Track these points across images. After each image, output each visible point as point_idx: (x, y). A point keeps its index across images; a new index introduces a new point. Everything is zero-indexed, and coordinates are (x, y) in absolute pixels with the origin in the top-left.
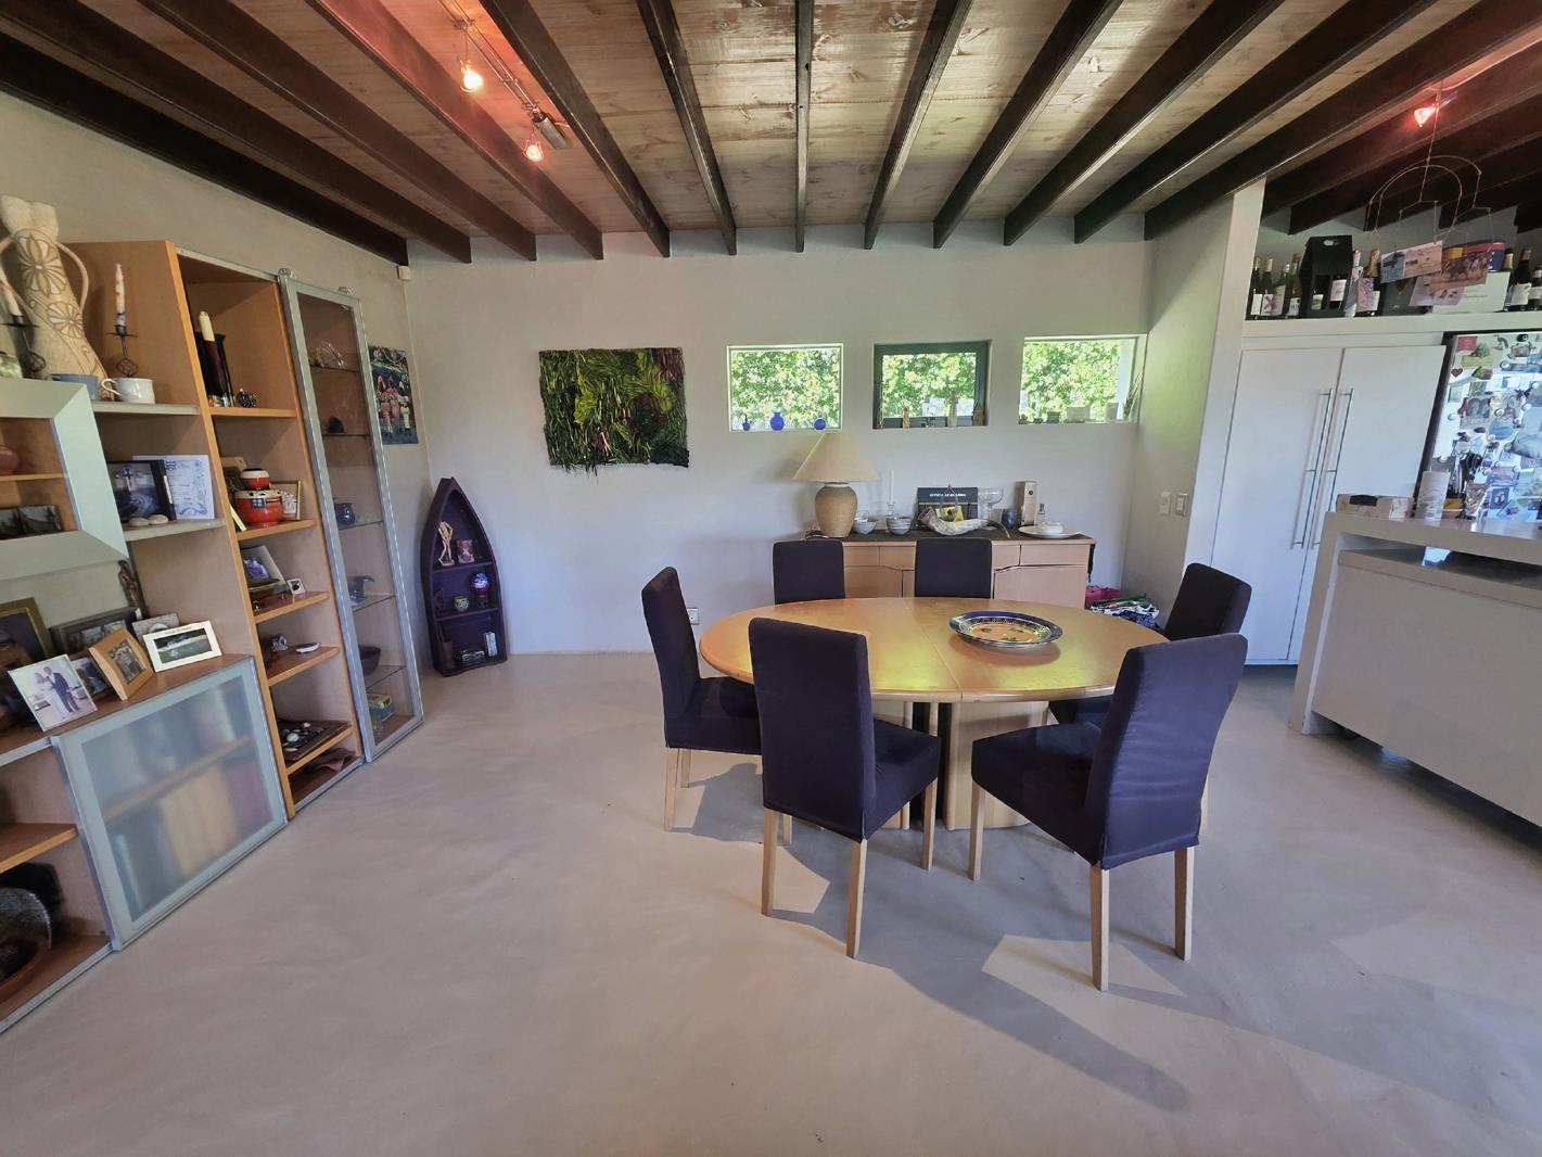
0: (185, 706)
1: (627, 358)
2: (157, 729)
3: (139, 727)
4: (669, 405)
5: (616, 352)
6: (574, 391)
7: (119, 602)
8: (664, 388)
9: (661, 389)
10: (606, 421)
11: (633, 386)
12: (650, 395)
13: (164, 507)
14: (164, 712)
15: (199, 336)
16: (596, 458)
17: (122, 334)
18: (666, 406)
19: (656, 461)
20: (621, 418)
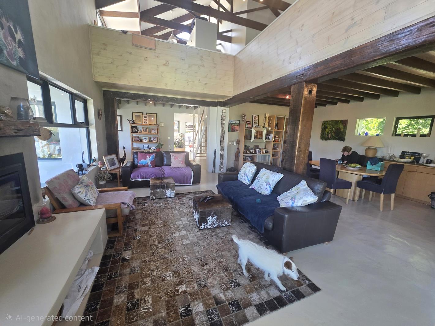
0: (265, 156)
1: (337, 122)
2: (263, 157)
3: (262, 156)
4: (343, 130)
5: (335, 121)
6: (326, 127)
7: (264, 147)
8: (343, 127)
9: (342, 127)
10: (331, 132)
11: (337, 126)
12: (340, 128)
13: (269, 139)
14: (264, 156)
15: (276, 123)
16: (328, 139)
17: (270, 124)
18: (342, 130)
19: (338, 140)
20: (333, 132)
